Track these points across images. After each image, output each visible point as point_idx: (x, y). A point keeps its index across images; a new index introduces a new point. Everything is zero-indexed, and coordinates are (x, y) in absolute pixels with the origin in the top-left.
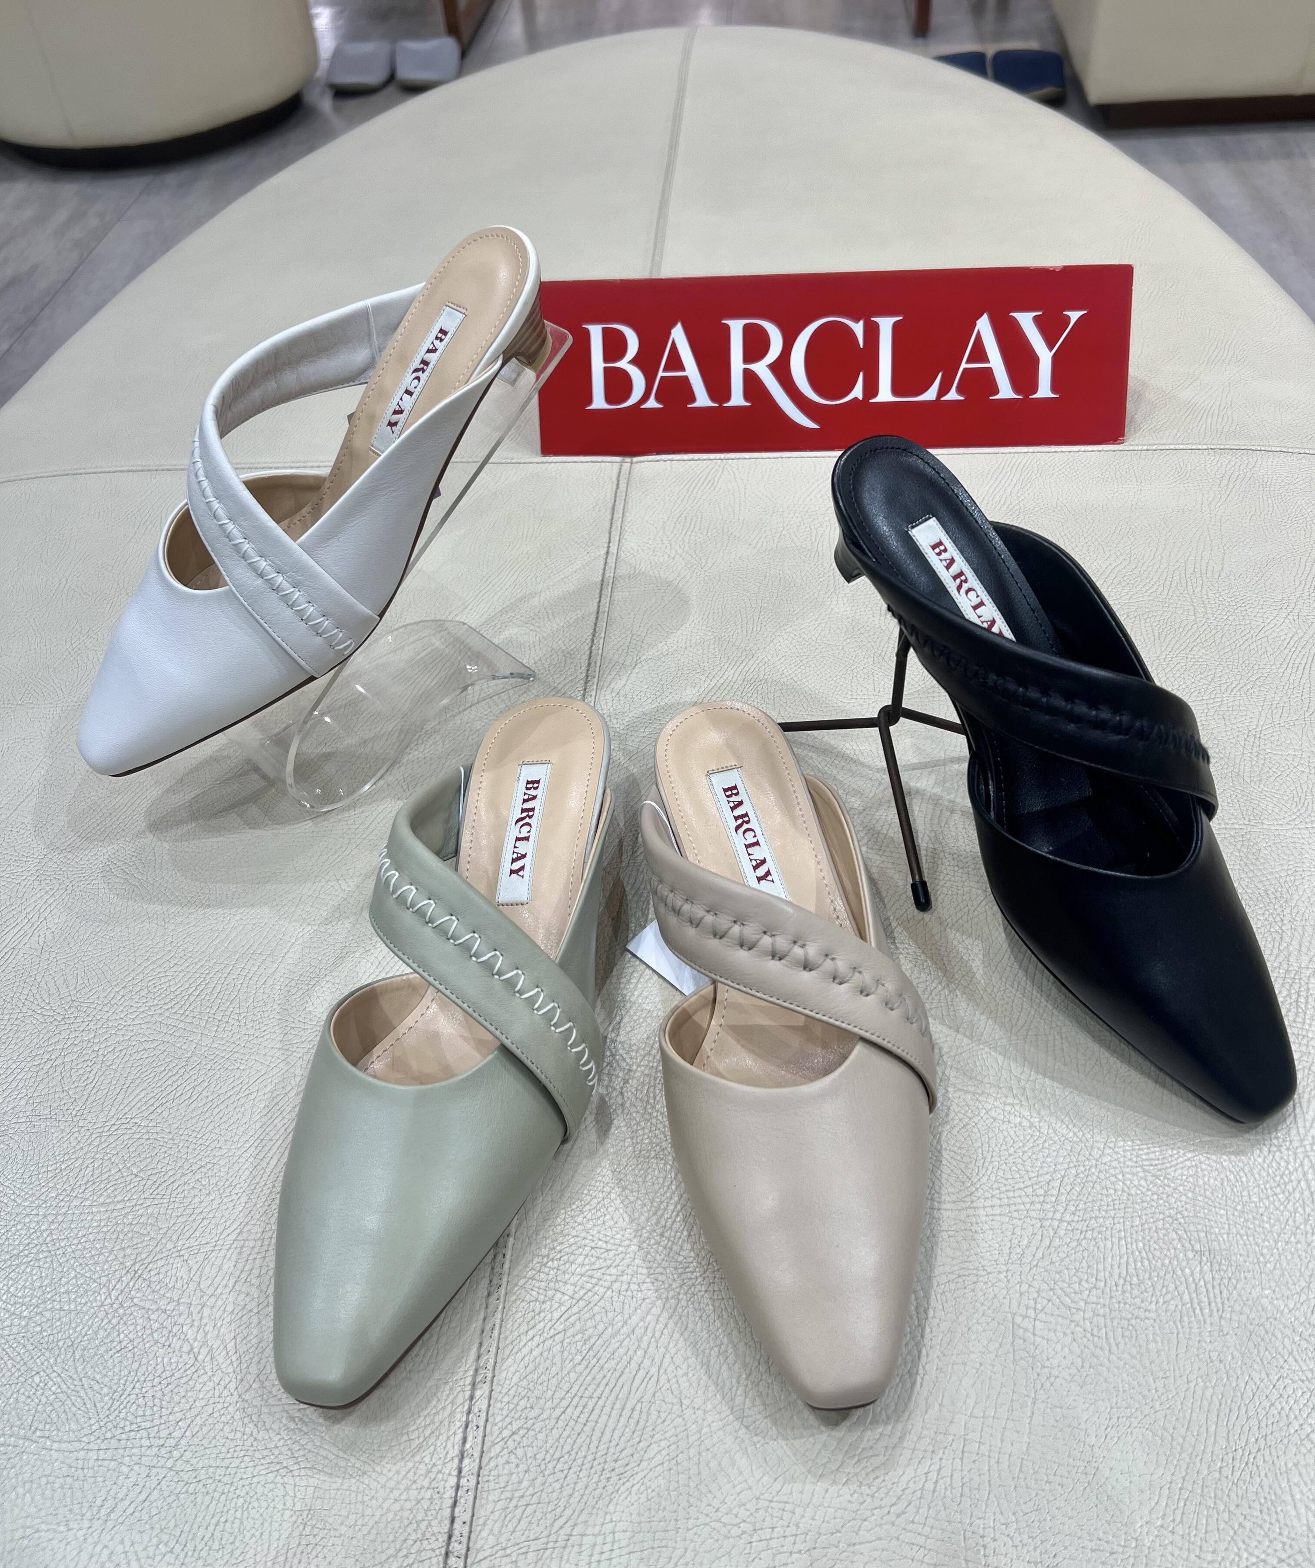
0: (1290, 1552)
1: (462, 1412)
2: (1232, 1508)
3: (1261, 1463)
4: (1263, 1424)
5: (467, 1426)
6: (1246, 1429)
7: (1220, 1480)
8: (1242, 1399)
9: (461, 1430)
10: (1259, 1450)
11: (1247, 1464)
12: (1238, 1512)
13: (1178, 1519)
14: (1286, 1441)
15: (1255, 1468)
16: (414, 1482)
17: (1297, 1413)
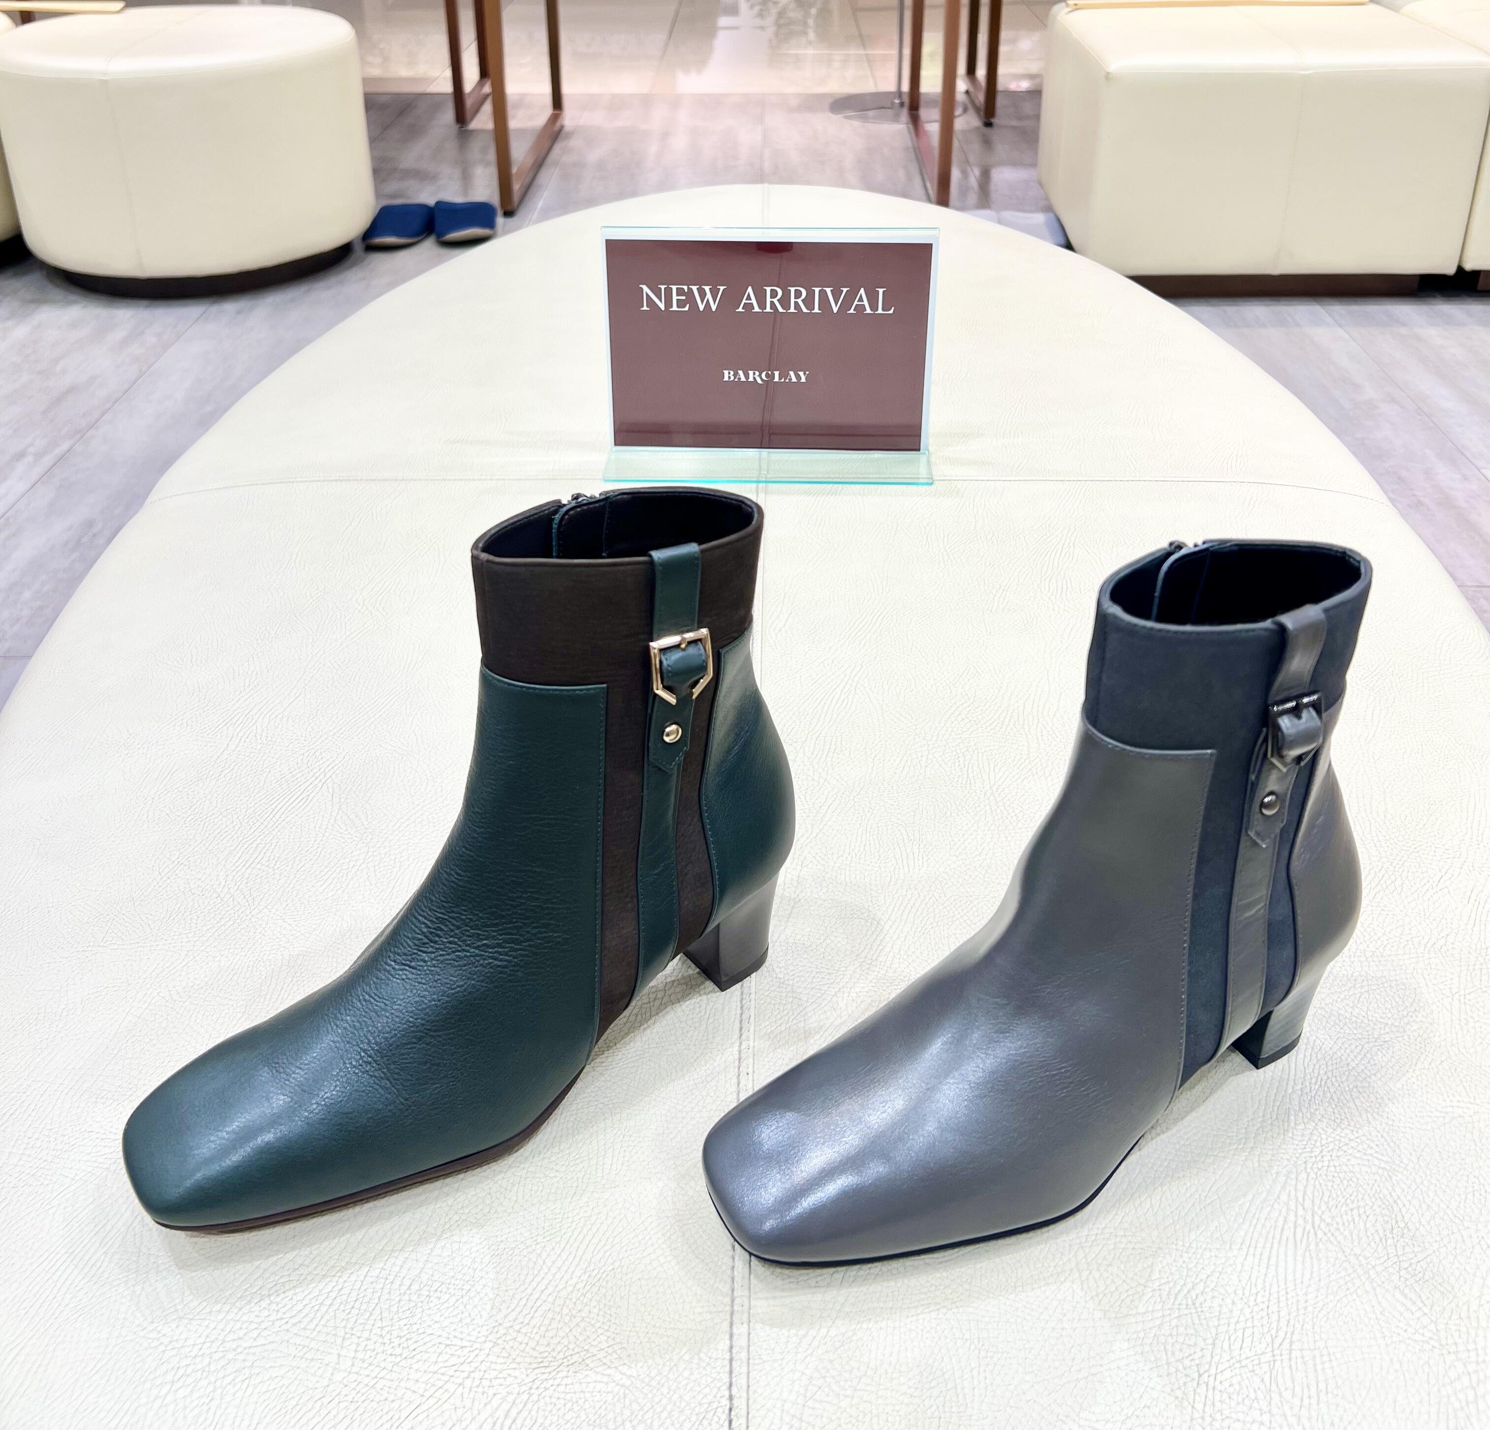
0: (1357, 1135)
1: (734, 1068)
2: (1312, 1111)
3: (1330, 1085)
4: (1330, 1063)
5: (739, 1075)
6: (1317, 1066)
7: (1302, 1095)
8: (1312, 1049)
9: (735, 1077)
10: (1328, 1078)
11: (1320, 1086)
12: (1317, 1113)
13: (1274, 1117)
14: (1347, 1073)
15: (1326, 1089)
16: (704, 1107)
17: (1353, 1058)
